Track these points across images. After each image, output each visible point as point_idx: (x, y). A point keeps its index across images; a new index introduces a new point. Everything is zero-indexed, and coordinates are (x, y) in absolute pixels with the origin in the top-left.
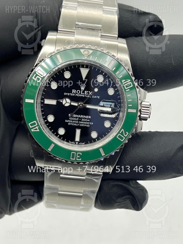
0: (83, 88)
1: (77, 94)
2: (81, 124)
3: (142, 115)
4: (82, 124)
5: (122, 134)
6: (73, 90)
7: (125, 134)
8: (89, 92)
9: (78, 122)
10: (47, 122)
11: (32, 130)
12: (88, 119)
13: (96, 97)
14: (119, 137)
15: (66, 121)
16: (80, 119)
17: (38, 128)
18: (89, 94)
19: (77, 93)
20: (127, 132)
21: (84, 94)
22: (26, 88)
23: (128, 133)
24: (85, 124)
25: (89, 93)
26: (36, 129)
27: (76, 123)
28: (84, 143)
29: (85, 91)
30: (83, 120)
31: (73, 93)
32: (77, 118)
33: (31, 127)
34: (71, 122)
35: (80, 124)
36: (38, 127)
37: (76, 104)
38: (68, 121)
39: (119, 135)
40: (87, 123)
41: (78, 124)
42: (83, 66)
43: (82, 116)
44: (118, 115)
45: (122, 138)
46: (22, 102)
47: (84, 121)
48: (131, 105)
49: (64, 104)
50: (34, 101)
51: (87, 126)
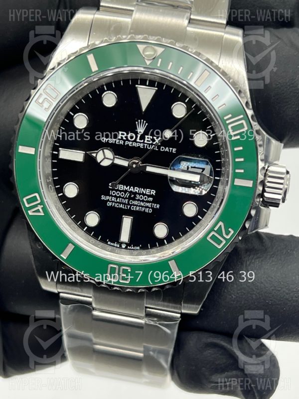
0: (141, 130)
1: (129, 141)
2: (134, 205)
3: (266, 195)
4: (138, 206)
5: (219, 231)
6: (120, 132)
7: (227, 234)
8: (155, 138)
9: (128, 202)
10: (63, 198)
11: (29, 212)
12: (149, 196)
13: (169, 150)
14: (213, 238)
15: (103, 198)
16: (133, 196)
17: (42, 208)
18: (154, 143)
19: (129, 139)
20: (230, 230)
21: (144, 143)
22: (21, 123)
23: (232, 232)
24: (143, 207)
25: (153, 140)
26: (38, 211)
27: (123, 203)
28: (138, 248)
29: (146, 137)
30: (138, 197)
31: (120, 138)
32: (126, 191)
33: (27, 206)
34: (113, 200)
35: (131, 205)
36: (42, 206)
37: (124, 163)
38: (108, 198)
39: (213, 235)
40: (148, 204)
41: (127, 204)
42: (143, 82)
43: (137, 190)
44: (213, 190)
45: (219, 242)
46: (13, 153)
47: (141, 201)
48: (242, 171)
49: (99, 160)
50: (36, 152)
51: (147, 210)
